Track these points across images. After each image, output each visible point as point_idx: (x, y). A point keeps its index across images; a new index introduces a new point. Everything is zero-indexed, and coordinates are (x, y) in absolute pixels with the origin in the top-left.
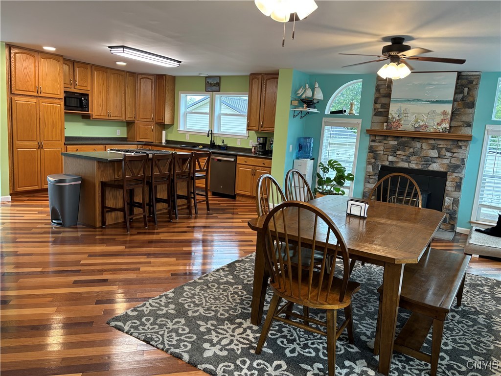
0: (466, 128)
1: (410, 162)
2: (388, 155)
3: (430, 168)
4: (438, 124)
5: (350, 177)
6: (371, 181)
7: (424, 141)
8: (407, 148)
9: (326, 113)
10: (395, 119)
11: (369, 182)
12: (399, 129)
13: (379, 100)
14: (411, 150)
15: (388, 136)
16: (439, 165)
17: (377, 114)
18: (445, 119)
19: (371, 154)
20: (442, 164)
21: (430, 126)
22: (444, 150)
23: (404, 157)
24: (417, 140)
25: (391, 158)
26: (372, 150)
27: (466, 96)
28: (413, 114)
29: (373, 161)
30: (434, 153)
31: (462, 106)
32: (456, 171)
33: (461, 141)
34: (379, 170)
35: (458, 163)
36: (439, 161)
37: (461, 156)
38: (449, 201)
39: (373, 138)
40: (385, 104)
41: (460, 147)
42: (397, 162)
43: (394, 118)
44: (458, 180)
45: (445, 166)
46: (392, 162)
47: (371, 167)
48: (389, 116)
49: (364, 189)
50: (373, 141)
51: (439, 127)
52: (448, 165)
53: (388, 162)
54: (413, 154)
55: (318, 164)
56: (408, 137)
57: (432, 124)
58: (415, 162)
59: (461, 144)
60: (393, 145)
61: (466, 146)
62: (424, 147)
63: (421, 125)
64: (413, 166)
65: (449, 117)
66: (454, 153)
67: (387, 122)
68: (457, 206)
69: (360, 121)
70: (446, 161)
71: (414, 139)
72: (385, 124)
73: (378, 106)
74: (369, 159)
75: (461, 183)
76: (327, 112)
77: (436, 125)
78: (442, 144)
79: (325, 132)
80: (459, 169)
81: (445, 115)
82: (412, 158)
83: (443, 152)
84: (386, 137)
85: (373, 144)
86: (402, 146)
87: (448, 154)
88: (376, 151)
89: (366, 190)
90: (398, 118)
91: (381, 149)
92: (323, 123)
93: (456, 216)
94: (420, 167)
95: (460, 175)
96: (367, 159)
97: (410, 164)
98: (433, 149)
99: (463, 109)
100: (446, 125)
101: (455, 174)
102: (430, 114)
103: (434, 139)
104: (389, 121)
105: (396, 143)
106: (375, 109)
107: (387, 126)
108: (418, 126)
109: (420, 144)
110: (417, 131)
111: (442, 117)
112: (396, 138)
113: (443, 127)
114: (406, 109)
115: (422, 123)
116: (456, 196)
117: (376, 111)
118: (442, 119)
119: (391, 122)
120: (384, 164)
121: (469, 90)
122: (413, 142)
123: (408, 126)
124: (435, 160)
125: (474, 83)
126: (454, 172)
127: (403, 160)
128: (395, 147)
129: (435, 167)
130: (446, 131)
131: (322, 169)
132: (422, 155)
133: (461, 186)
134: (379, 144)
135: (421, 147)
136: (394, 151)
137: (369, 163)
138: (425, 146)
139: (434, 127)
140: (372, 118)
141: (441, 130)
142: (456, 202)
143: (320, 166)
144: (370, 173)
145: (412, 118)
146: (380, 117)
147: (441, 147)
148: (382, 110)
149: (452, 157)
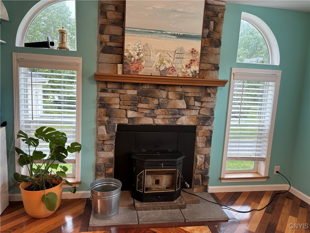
0: (214, 72)
1: (155, 117)
2: (126, 110)
3: (179, 123)
4: (186, 66)
5: (75, 148)
6: (105, 148)
7: (170, 88)
8: (150, 99)
9: (17, 45)
10: (133, 59)
11: (103, 150)
12: (139, 74)
13: (106, 29)
14: (156, 102)
15: (124, 83)
16: (188, 118)
17: (105, 50)
18: (194, 60)
19: (103, 110)
20: (191, 116)
21: (178, 69)
22: (193, 99)
23: (147, 112)
24: (162, 88)
25: (131, 114)
26: (103, 104)
27: (212, 32)
28: (157, 51)
29: (106, 119)
30: (182, 104)
31: (208, 45)
32: (206, 124)
33: (210, 87)
34: (116, 131)
35: (208, 114)
36: (187, 112)
37: (210, 106)
38: (201, 159)
39: (103, 86)
40: (116, 36)
41: (209, 95)
42: (139, 118)
43: (132, 57)
44: (208, 135)
45: (195, 119)
46: (132, 118)
47: (103, 128)
48: (126, 54)
49: (97, 160)
50: (104, 91)
51: (188, 70)
52: (198, 118)
53: (127, 120)
54: (159, 106)
55: (16, 133)
56: (151, 84)
57: (180, 66)
58: (162, 116)
59: (209, 92)
60: (132, 95)
61: (215, 94)
62: (170, 97)
63: (168, 67)
64: (159, 121)
65: (198, 57)
66: (202, 102)
67: (122, 62)
68: (209, 164)
69: (79, 60)
70: (194, 113)
71: (158, 86)
72: (120, 66)
73: (106, 38)
74: (100, 116)
75: (211, 137)
76: (19, 42)
77: (185, 68)
78: (190, 92)
79: (20, 78)
80: (209, 121)
81: (194, 55)
82: (158, 111)
83: (192, 102)
84: (121, 85)
85: (104, 95)
86: (144, 96)
87: (197, 104)
88: (110, 105)
89: (100, 162)
90: (137, 57)
91: (115, 102)
92: (15, 63)
93: (208, 175)
94: (167, 122)
95: (209, 128)
96: (97, 118)
97: (155, 119)
98: (181, 99)
99: (210, 48)
100: (195, 68)
101: (205, 128)
102: (177, 52)
103: (181, 86)
104: (125, 61)
105: (135, 92)
106: (101, 43)
107: (123, 68)
108: (163, 68)
109: (166, 92)
110: (162, 76)
111: (191, 58)
112: (135, 85)
113: (192, 70)
114: (147, 44)
115: (168, 65)
116: (207, 153)
117: (103, 45)
118: (191, 60)
119: (128, 62)
120: (122, 122)
121: (216, 24)
122: (157, 91)
123: (152, 69)
124: (184, 112)
125: (220, 15)
126: (204, 125)
127: (146, 115)
128: (135, 98)
129: (184, 121)
130: (196, 76)
131: (23, 140)
132: (169, 107)
133: (211, 140)
134: (112, 95)
135: (167, 96)
136: (134, 104)
137: (100, 123)
138: (171, 95)
139: (183, 70)
140: (98, 56)
141: (191, 75)
142: (207, 159)
143: (19, 136)
144: (103, 137)
145: (155, 58)
146: (111, 55)
147: (189, 95)
148: (112, 44)
149: (201, 107)
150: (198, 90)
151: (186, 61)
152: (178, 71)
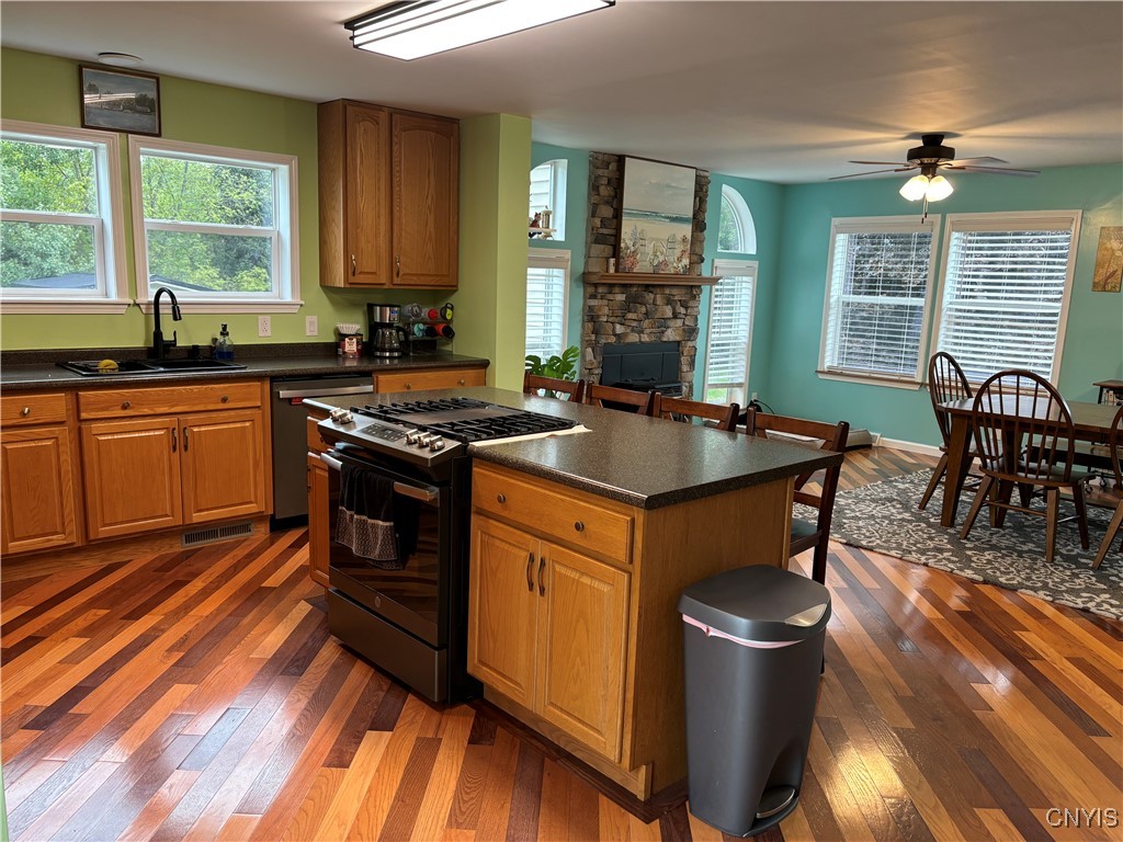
0: (699, 266)
1: (642, 332)
2: (614, 324)
3: (665, 339)
4: (678, 259)
7: (659, 290)
8: (639, 306)
10: (629, 251)
12: (634, 271)
13: (598, 210)
14: (644, 309)
15: (615, 286)
16: (674, 330)
17: (598, 239)
18: (685, 250)
19: (590, 325)
20: (677, 329)
21: (670, 263)
22: (679, 304)
23: (635, 324)
24: (651, 290)
25: (619, 329)
26: (591, 317)
27: (698, 211)
28: (651, 240)
29: (594, 337)
30: (668, 312)
31: (697, 228)
32: (691, 339)
33: (696, 287)
34: (603, 354)
35: (692, 324)
36: (673, 323)
37: (694, 312)
38: (685, 389)
39: (591, 290)
40: (608, 219)
41: (694, 297)
42: (626, 335)
43: (629, 248)
44: (692, 353)
45: (680, 332)
46: (619, 335)
47: (590, 350)
48: (622, 245)
50: (593, 296)
51: (680, 265)
52: (683, 330)
53: (614, 338)
54: (646, 316)
57: (672, 260)
58: (648, 330)
59: (695, 293)
60: (621, 302)
61: (699, 295)
62: (658, 302)
63: (661, 261)
64: (646, 338)
65: (689, 246)
66: (687, 308)
67: (616, 256)
69: (567, 254)
70: (680, 323)
71: (647, 287)
72: (612, 261)
73: (597, 222)
74: (586, 334)
75: (695, 356)
77: (676, 261)
78: (677, 294)
80: (694, 334)
81: (685, 244)
82: (646, 323)
83: (678, 308)
84: (611, 287)
85: (593, 302)
86: (633, 302)
87: (682, 310)
88: (598, 317)
90: (633, 249)
91: (604, 313)
94: (653, 339)
95: (694, 344)
96: (582, 336)
97: (642, 335)
98: (668, 305)
99: (698, 234)
100: (686, 261)
101: (689, 345)
102: (669, 240)
103: (670, 287)
104: (620, 254)
105: (623, 298)
106: (591, 229)
107: (616, 264)
108: (656, 263)
109: (654, 296)
110: (654, 274)
111: (682, 248)
112: (625, 287)
113: (683, 265)
114: (642, 230)
115: (661, 258)
117: (594, 232)
118: (683, 251)
119: (623, 255)
120: (609, 341)
121: (701, 201)
122: (645, 295)
123: (645, 264)
124: (670, 323)
125: (705, 190)
126: (689, 340)
127: (633, 330)
128: (624, 305)
129: (669, 335)
130: (685, 272)
132: (656, 316)
133: (694, 361)
134: (601, 302)
135: (655, 301)
136: (622, 314)
137: (587, 343)
138: (659, 300)
139: (675, 265)
140: (587, 248)
141: (681, 271)
145: (650, 249)
146: (602, 246)
147: (676, 298)
148: (605, 231)
149: (686, 315)
150: (684, 291)
151: (678, 253)
152: (670, 266)
